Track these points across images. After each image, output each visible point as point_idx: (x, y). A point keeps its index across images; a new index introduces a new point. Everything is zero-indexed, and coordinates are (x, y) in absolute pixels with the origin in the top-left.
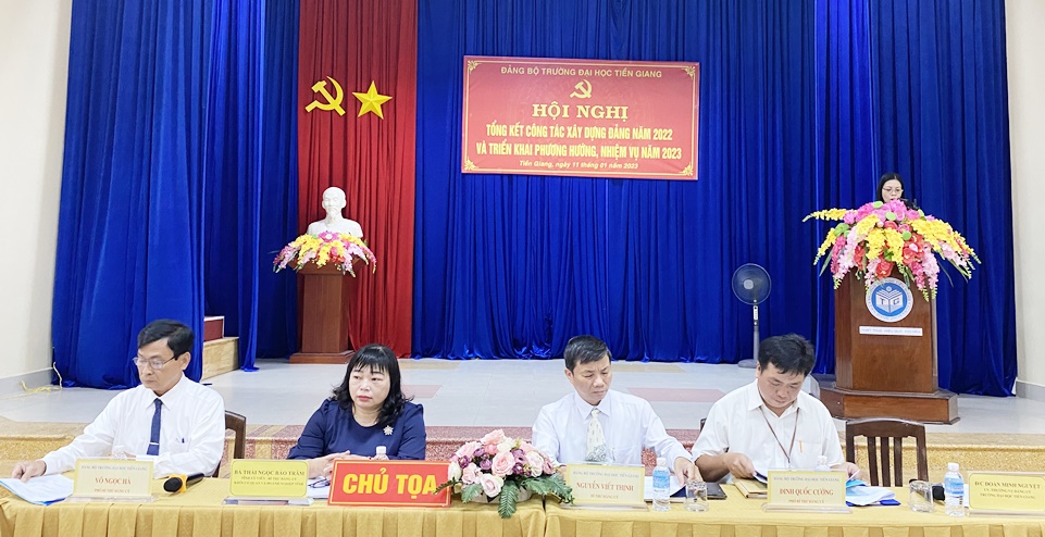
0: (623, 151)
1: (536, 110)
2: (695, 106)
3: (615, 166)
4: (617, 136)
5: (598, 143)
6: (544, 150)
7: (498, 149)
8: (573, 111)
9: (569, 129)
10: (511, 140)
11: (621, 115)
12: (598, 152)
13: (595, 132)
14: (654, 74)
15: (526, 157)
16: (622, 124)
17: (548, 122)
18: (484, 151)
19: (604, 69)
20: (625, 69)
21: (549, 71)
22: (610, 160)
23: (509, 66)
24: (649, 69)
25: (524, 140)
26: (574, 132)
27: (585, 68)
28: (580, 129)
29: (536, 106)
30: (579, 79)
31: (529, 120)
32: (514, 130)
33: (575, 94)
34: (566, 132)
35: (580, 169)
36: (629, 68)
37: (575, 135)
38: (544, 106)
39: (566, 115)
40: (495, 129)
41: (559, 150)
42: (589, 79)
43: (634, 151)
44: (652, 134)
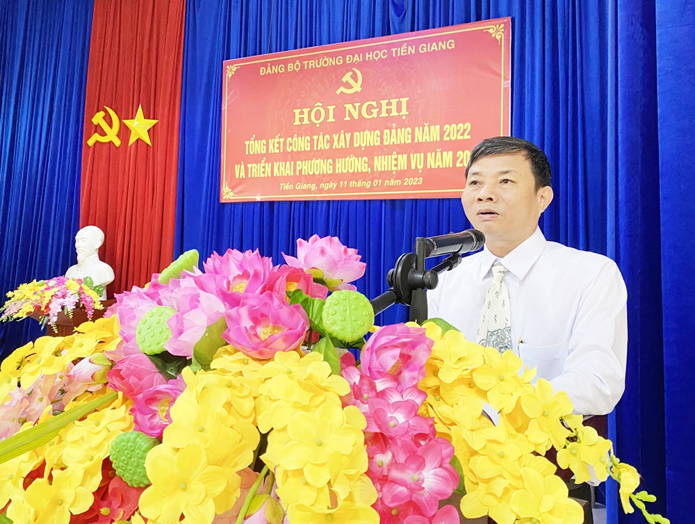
0: (403, 160)
1: (298, 116)
2: (505, 84)
3: (392, 182)
5: (371, 152)
6: (306, 167)
7: (257, 170)
8: (340, 113)
9: (336, 137)
10: (270, 158)
11: (399, 110)
12: (371, 165)
13: (367, 138)
14: (443, 46)
15: (286, 179)
16: (401, 124)
17: (311, 130)
18: (243, 174)
19: (377, 49)
20: (405, 45)
21: (312, 64)
22: (386, 175)
23: (269, 65)
24: (437, 40)
25: (285, 156)
26: (341, 141)
27: (352, 53)
28: (348, 136)
29: (297, 111)
30: (346, 68)
31: (290, 131)
32: (274, 145)
33: (342, 89)
34: (331, 141)
35: (348, 189)
36: (410, 43)
37: (342, 144)
38: (306, 111)
39: (331, 119)
40: (255, 146)
41: (322, 166)
42: (359, 66)
43: (417, 161)
44: (442, 133)
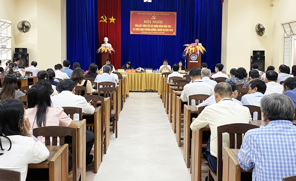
0: (162, 30)
1: (145, 22)
2: (176, 21)
3: (160, 33)
4: (160, 27)
5: (157, 28)
6: (146, 29)
7: (137, 29)
8: (152, 22)
9: (151, 25)
10: (140, 28)
11: (161, 22)
12: (157, 30)
13: (156, 26)
15: (142, 31)
16: (161, 24)
17: (147, 24)
18: (134, 30)
19: (158, 13)
20: (162, 13)
21: (147, 14)
22: (159, 32)
23: (139, 13)
24: (167, 13)
25: (142, 28)
26: (152, 26)
27: (154, 13)
28: (153, 25)
29: (144, 21)
30: (153, 15)
31: (143, 24)
32: (140, 26)
33: (152, 18)
34: (150, 26)
35: (153, 33)
36: (163, 13)
37: (152, 27)
38: (146, 21)
39: (150, 23)
40: (137, 25)
41: (149, 30)
42: (155, 15)
43: (164, 30)
44: (167, 26)
